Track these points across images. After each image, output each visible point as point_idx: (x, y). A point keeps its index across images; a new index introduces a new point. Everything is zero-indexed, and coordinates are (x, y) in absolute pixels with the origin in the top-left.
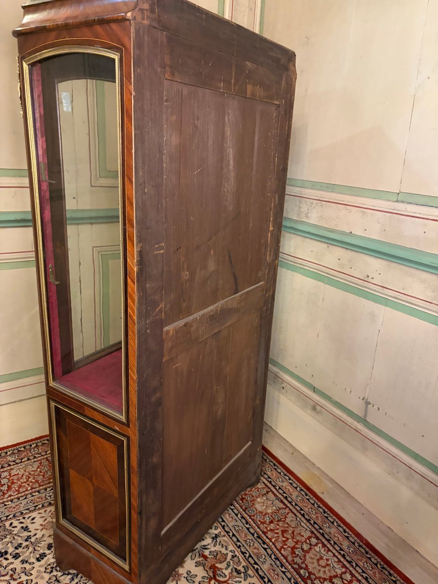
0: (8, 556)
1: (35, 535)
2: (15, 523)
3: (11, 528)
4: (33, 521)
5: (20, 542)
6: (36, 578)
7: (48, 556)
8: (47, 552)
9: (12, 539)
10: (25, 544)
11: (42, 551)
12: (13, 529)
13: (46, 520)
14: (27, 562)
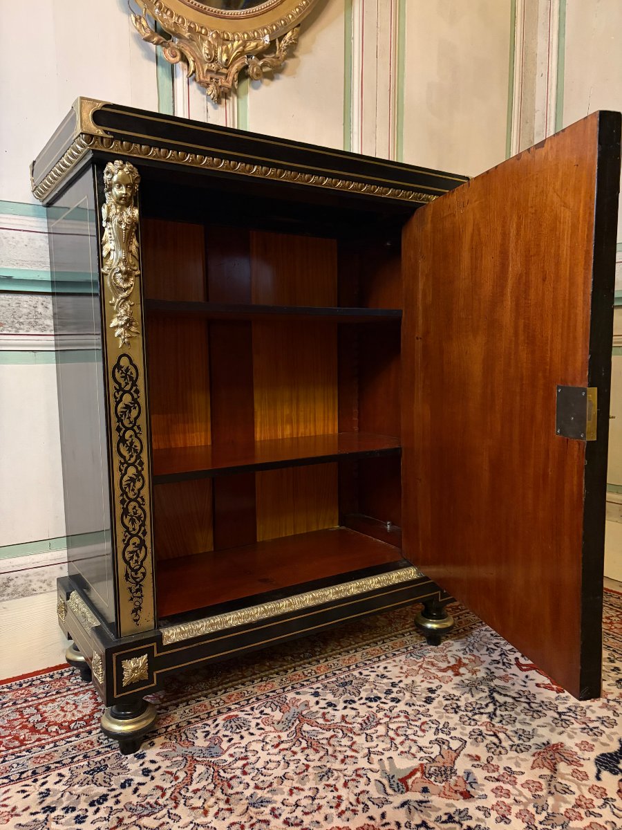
0: (383, 700)
1: (401, 681)
2: (365, 673)
3: (361, 677)
4: (388, 670)
5: (387, 688)
6: (441, 717)
7: (437, 700)
8: (433, 696)
9: (373, 686)
10: (395, 690)
11: (424, 695)
12: (368, 677)
13: (401, 668)
14: (413, 704)
